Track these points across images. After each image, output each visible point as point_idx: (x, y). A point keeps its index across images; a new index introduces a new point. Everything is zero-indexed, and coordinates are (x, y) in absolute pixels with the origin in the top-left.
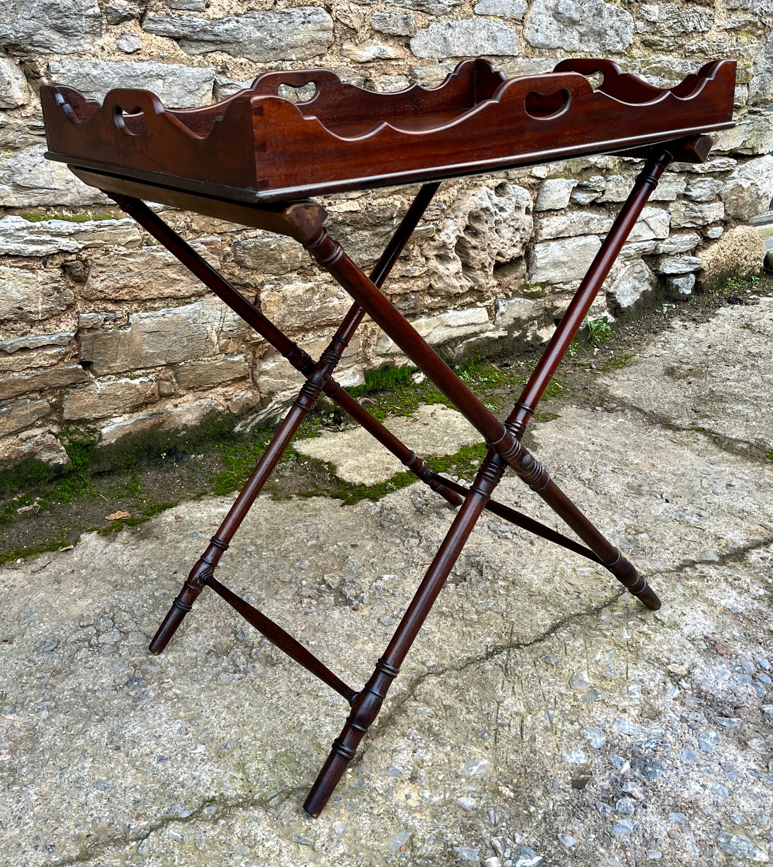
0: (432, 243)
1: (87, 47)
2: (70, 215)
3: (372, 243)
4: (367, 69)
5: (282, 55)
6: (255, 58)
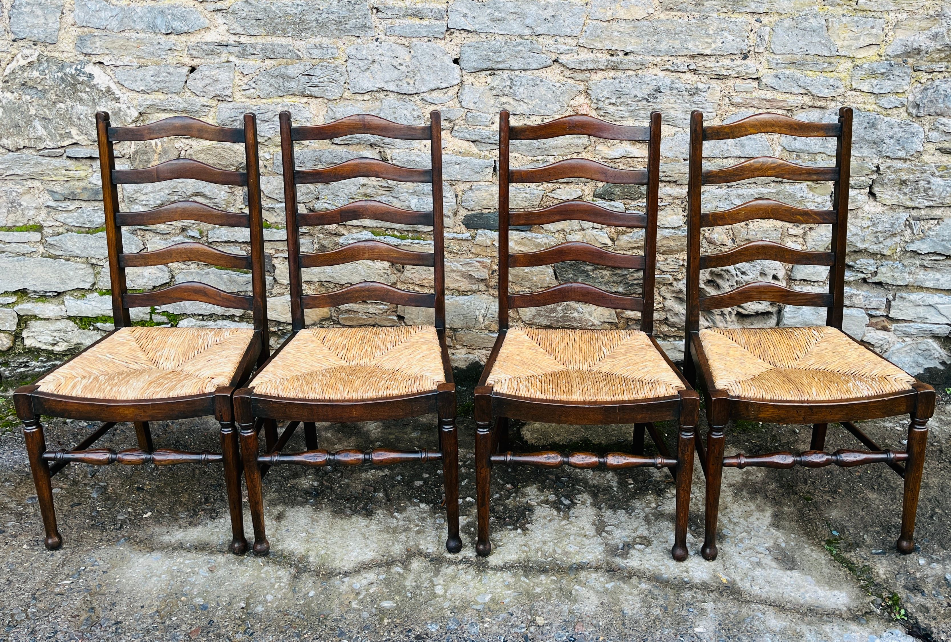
0: (670, 288)
1: (416, 145)
2: (398, 234)
3: (611, 280)
4: (615, 163)
5: (546, 153)
6: (526, 154)
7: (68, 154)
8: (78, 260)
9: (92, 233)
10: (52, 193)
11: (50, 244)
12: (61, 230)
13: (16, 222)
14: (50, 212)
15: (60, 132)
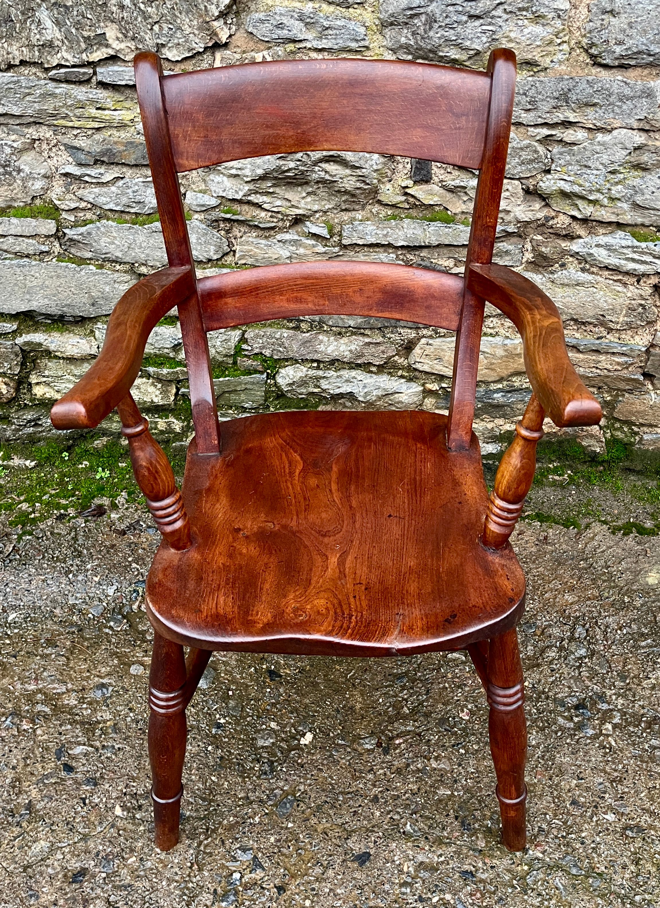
7: (100, 78)
8: (118, 267)
9: (143, 224)
10: (72, 149)
11: (71, 240)
12: (89, 215)
13: (13, 199)
14: (71, 184)
15: (86, 34)
